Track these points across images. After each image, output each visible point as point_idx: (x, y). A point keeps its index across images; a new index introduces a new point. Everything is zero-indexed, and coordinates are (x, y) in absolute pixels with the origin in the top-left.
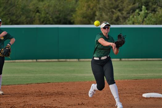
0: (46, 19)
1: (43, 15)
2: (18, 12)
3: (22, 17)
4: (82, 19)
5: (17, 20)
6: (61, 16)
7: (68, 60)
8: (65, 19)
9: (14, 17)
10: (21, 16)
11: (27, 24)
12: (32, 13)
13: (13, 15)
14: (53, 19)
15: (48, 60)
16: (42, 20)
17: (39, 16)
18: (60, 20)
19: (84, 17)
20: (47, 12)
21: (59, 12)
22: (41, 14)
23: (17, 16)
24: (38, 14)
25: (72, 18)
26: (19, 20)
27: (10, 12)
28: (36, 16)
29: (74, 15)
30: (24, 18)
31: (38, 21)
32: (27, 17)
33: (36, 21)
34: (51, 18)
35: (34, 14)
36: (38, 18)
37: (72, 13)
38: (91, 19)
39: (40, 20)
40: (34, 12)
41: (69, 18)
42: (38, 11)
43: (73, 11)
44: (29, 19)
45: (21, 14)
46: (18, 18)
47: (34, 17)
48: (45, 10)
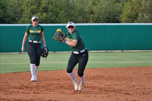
0: (98, 19)
1: (96, 16)
2: (76, 14)
3: (80, 17)
4: (127, 19)
5: (75, 20)
6: (110, 16)
7: (114, 51)
8: (113, 19)
9: (73, 17)
10: (78, 17)
11: (83, 23)
12: (87, 14)
13: (72, 16)
14: (104, 19)
15: (97, 51)
16: (95, 20)
17: (93, 17)
18: (110, 20)
19: (128, 18)
20: (99, 13)
21: (109, 14)
22: (95, 15)
23: (75, 17)
24: (92, 15)
25: (119, 18)
26: (77, 20)
27: (70, 14)
28: (91, 17)
29: (121, 16)
30: (81, 18)
31: (92, 21)
32: (83, 18)
33: (90, 21)
34: (102, 18)
35: (89, 15)
36: (92, 19)
37: (120, 14)
38: (135, 19)
39: (93, 20)
40: (89, 13)
41: (117, 18)
42: (92, 13)
43: (120, 12)
44: (85, 19)
45: (79, 15)
46: (76, 18)
47: (89, 17)
48: (97, 12)
